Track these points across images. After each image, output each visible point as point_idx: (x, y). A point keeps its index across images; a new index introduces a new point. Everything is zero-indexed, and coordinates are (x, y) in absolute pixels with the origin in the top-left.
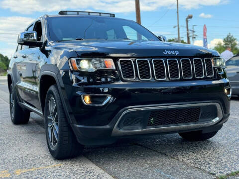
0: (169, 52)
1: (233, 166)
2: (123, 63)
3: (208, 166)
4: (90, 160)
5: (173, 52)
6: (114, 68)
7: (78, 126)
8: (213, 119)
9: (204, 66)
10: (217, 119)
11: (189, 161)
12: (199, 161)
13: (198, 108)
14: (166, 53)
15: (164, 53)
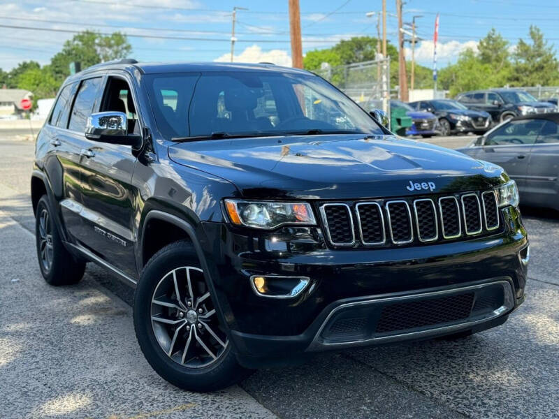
0: (418, 187)
1: (531, 412)
2: (330, 212)
3: (482, 410)
4: (248, 391)
5: (424, 186)
6: (314, 222)
7: (240, 334)
8: (496, 308)
9: (482, 205)
10: (503, 308)
11: (444, 397)
12: (463, 398)
13: (470, 294)
14: (412, 189)
15: (408, 188)
